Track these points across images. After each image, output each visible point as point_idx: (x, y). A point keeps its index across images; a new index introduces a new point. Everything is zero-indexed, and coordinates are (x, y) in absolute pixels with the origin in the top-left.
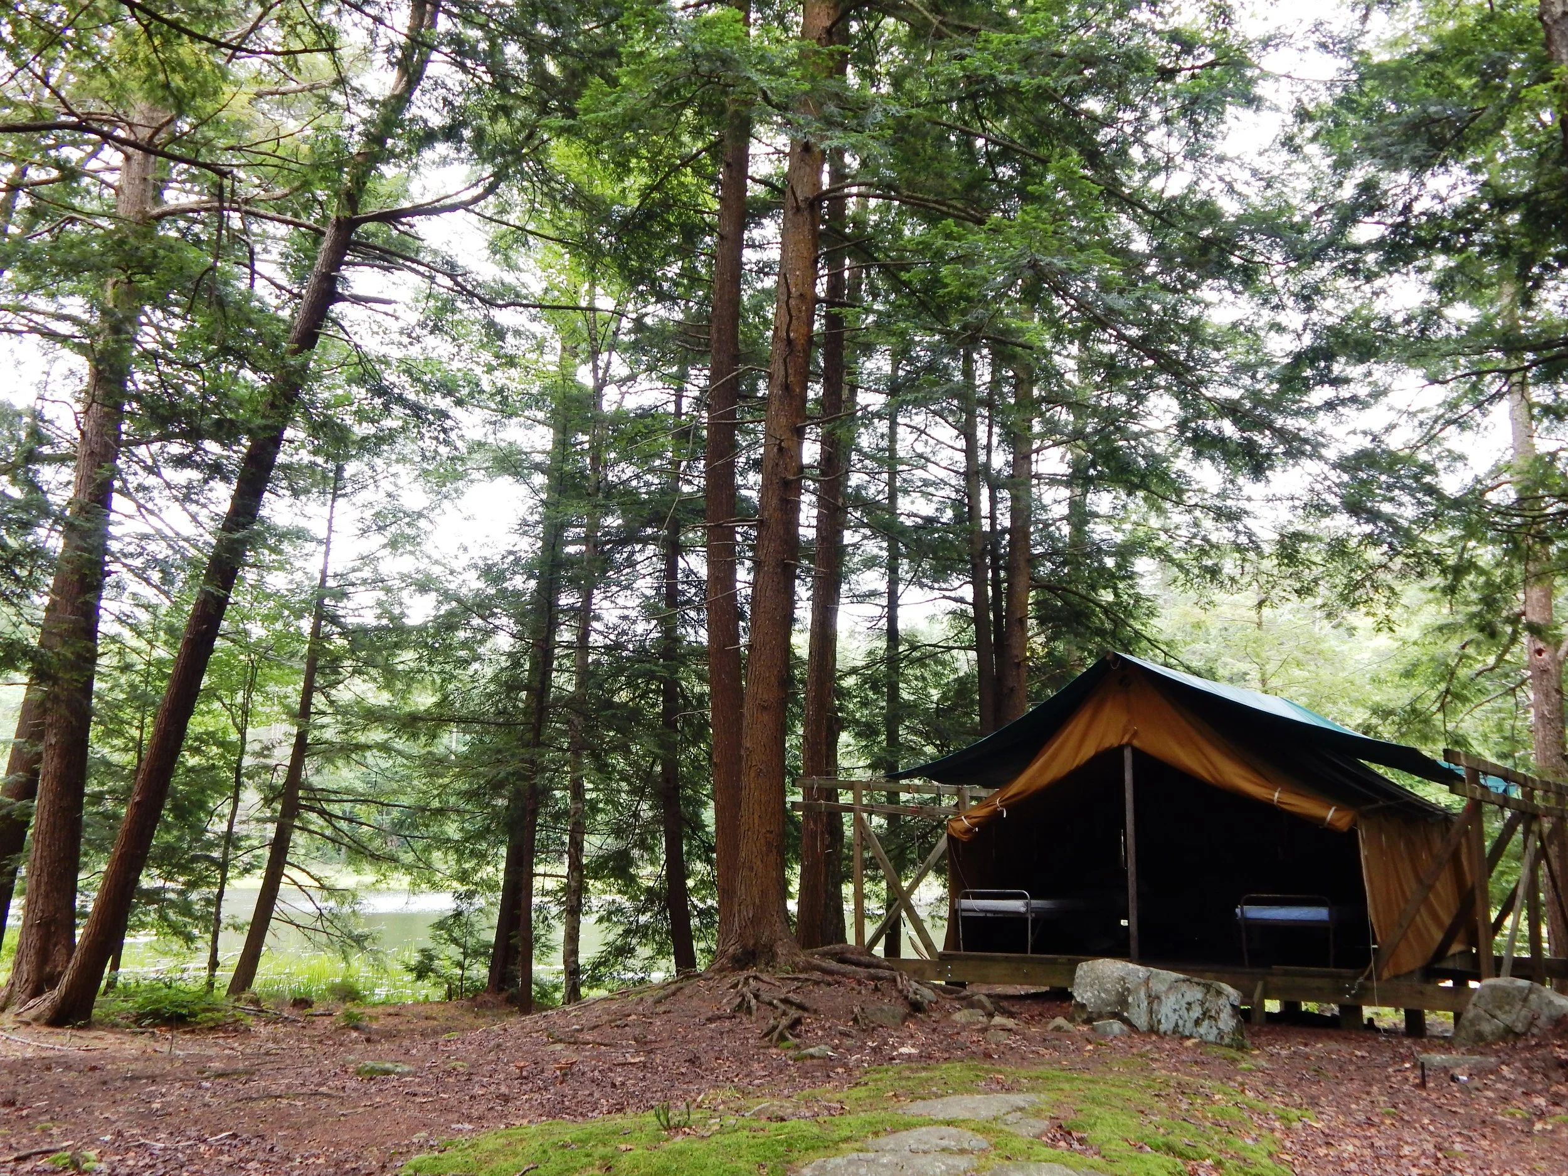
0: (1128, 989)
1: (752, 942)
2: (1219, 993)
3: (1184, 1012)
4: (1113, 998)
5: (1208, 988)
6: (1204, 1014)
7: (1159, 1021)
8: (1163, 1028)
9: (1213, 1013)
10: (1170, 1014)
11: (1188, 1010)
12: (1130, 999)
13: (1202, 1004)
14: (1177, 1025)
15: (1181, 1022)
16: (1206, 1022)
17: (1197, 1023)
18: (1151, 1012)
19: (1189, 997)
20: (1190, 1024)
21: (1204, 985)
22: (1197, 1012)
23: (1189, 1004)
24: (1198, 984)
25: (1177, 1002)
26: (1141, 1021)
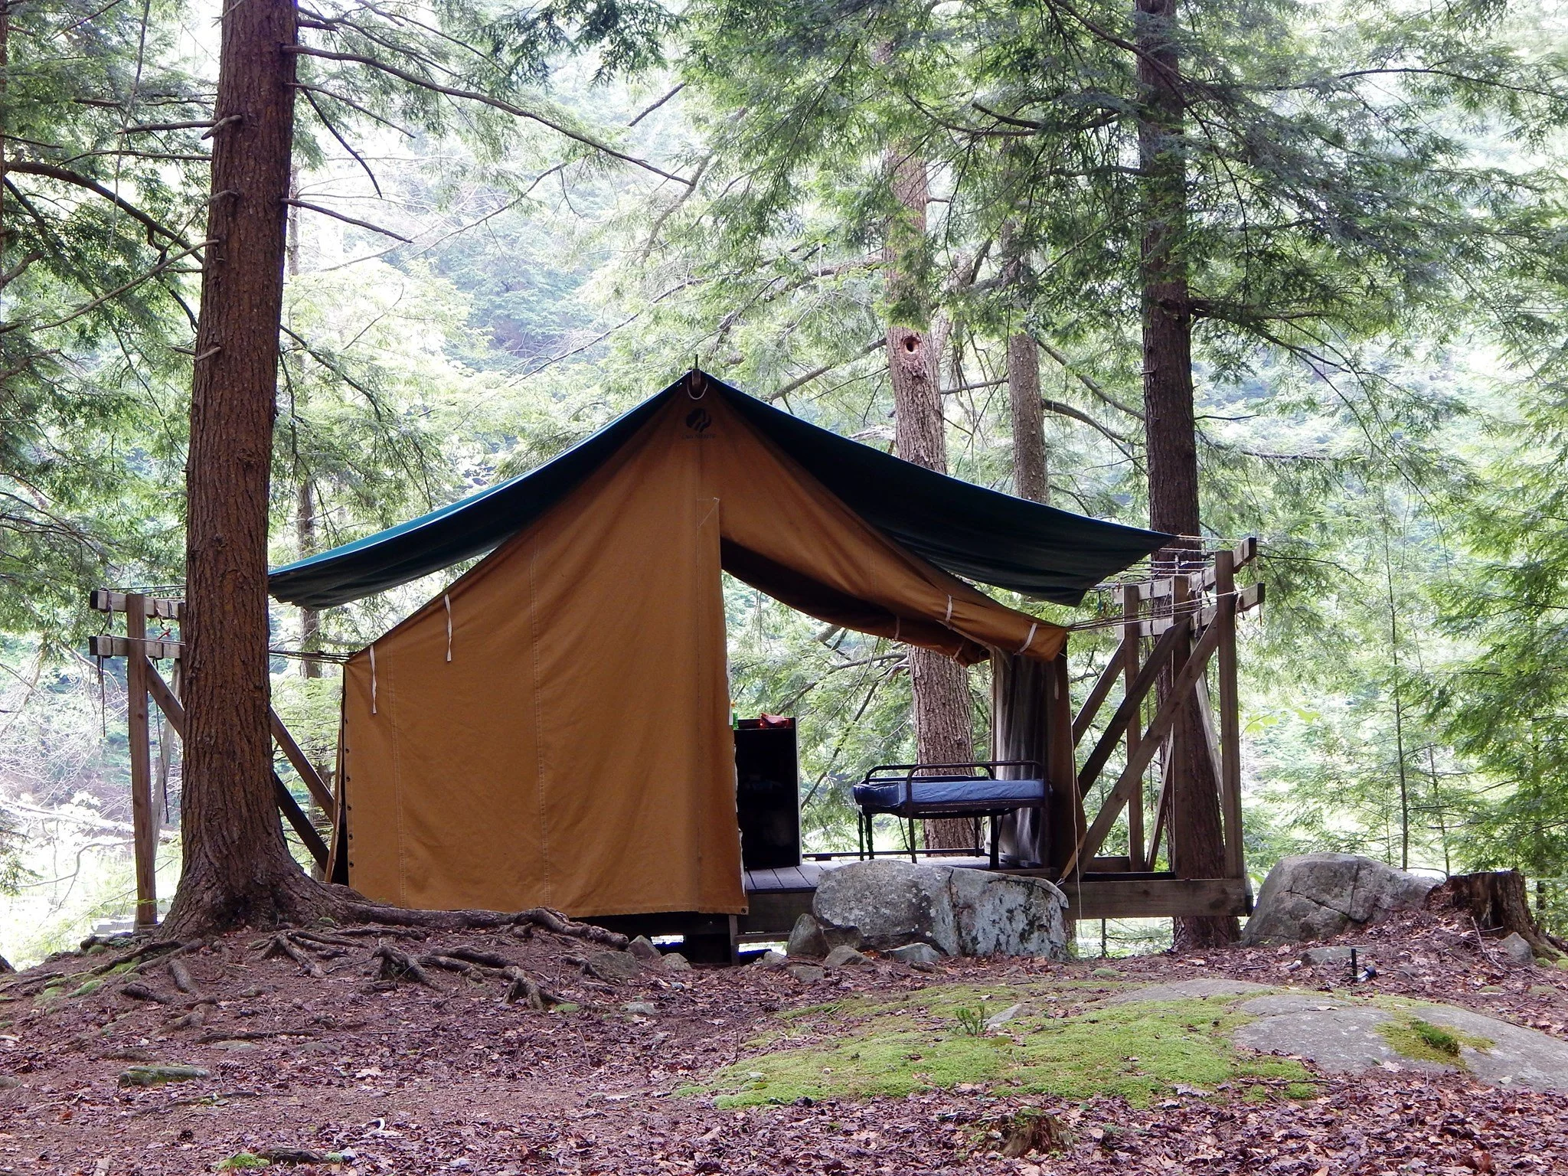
0: (927, 898)
1: (242, 882)
2: (1047, 893)
3: (1005, 922)
4: (903, 913)
5: (1030, 888)
6: (1031, 924)
7: (975, 940)
8: (981, 948)
9: (1044, 921)
10: (989, 928)
11: (1010, 920)
12: (933, 912)
13: (1026, 910)
14: (998, 943)
15: (1003, 939)
16: (1036, 934)
17: (1024, 937)
18: (959, 929)
19: (1009, 903)
20: (1014, 940)
21: (1025, 884)
22: (1021, 922)
23: (1010, 911)
24: (1018, 883)
25: (995, 911)
26: (950, 942)
